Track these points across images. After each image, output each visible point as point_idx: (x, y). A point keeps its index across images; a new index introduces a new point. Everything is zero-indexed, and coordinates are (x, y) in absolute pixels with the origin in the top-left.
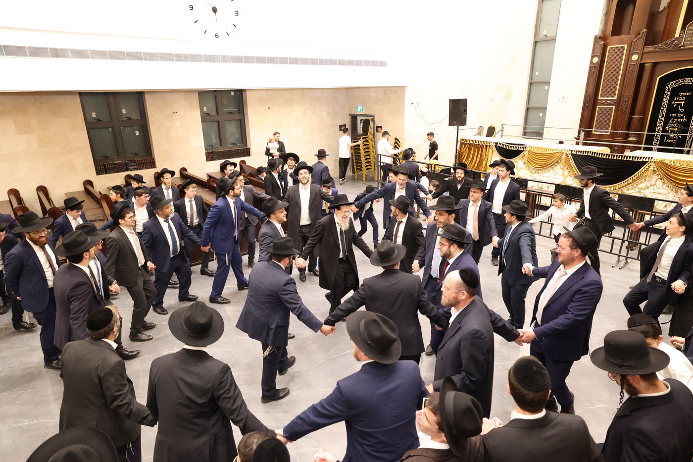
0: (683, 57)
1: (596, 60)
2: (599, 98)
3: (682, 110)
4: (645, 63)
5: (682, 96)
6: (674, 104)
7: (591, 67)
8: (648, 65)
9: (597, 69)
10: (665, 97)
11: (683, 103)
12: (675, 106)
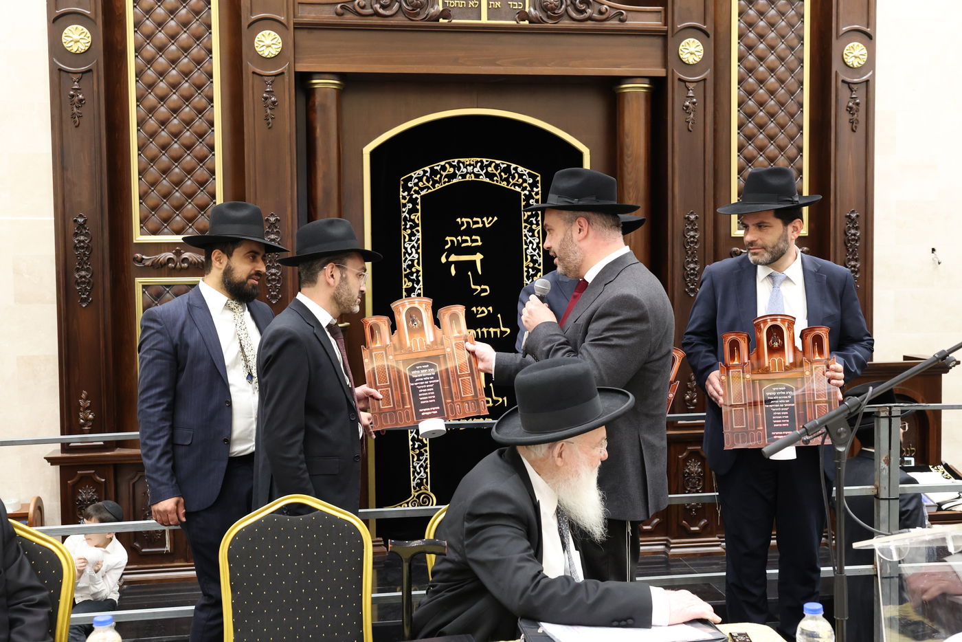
0: (456, 61)
1: (77, 38)
2: (139, 238)
3: (483, 289)
4: (310, 75)
5: (470, 232)
6: (449, 264)
7: (58, 77)
8: (324, 85)
9: (97, 84)
10: (406, 233)
11: (478, 258)
12: (453, 272)
